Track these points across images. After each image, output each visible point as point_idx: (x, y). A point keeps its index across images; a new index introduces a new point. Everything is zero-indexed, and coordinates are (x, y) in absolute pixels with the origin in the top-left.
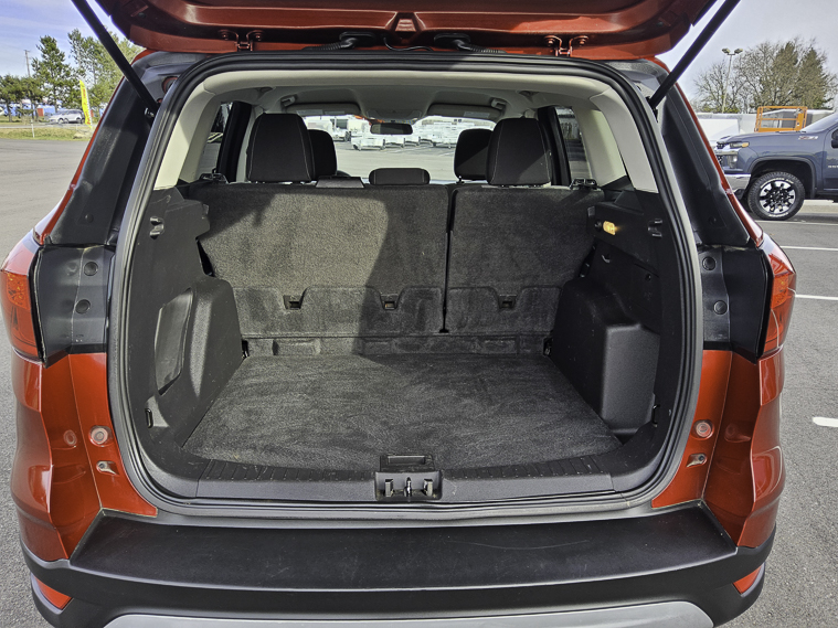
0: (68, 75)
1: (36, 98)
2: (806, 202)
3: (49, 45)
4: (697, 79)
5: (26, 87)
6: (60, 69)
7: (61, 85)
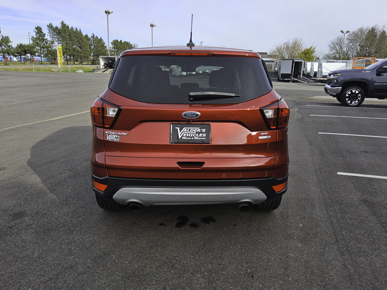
0: (47, 43)
1: (33, 54)
2: (366, 99)
3: (39, 30)
4: (330, 44)
5: (29, 49)
6: (43, 41)
7: (43, 48)
